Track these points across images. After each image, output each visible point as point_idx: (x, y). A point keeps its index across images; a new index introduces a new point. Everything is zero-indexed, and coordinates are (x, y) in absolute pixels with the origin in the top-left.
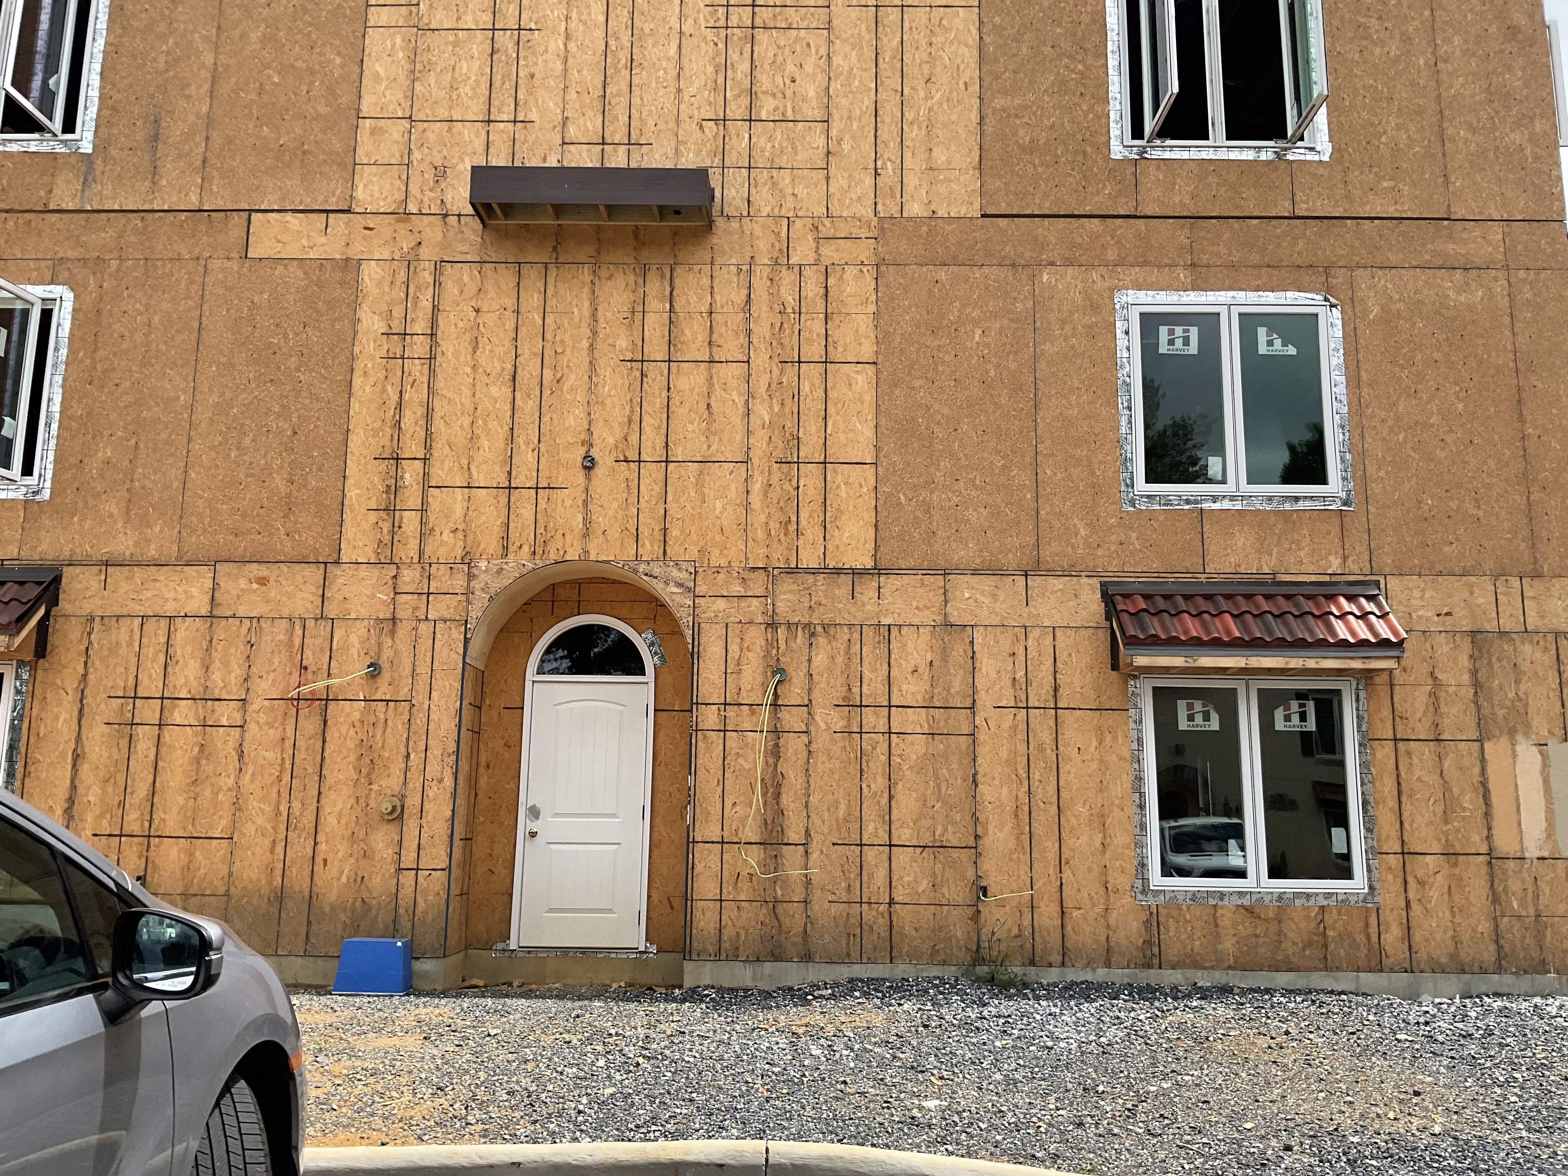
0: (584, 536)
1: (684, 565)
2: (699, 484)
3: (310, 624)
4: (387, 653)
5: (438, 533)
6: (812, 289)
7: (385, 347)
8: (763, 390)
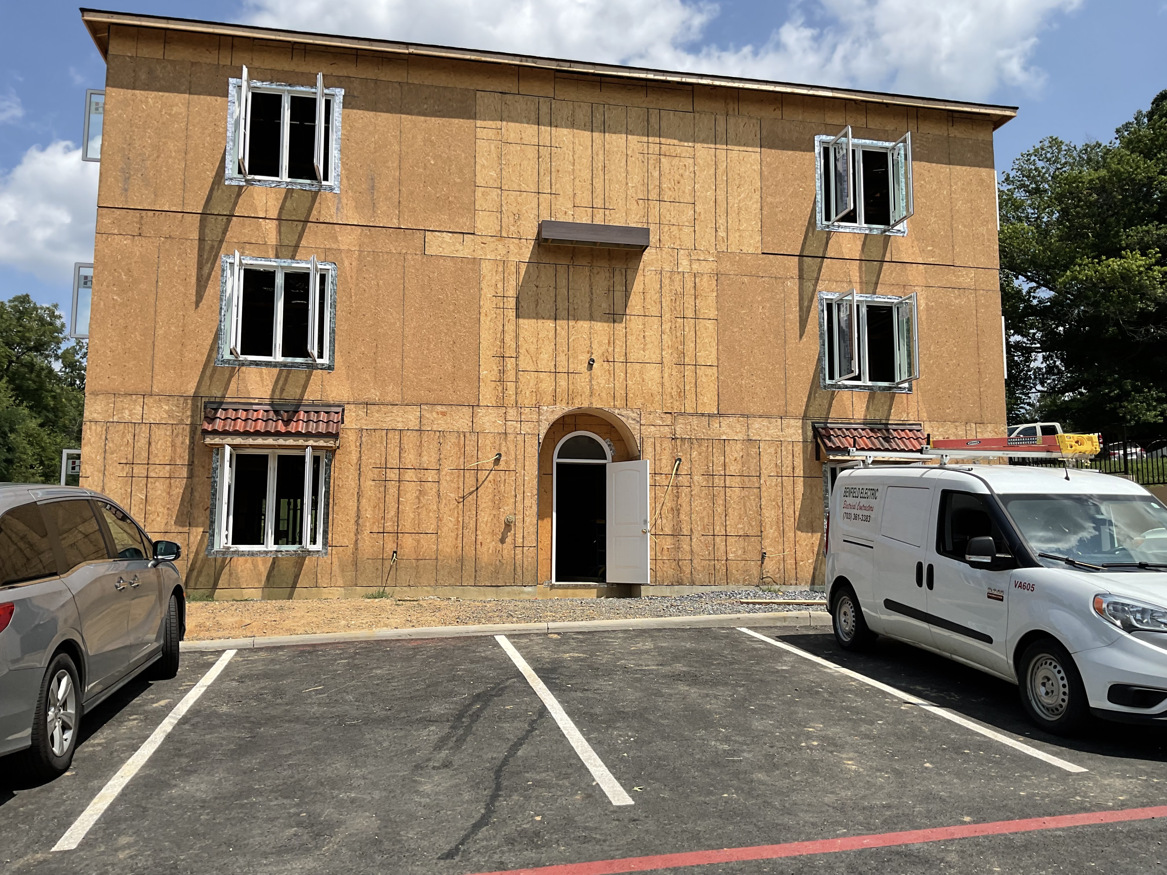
0: (591, 396)
1: (635, 410)
2: (641, 373)
3: (468, 435)
4: (504, 449)
5: (523, 392)
6: (689, 283)
7: (495, 303)
8: (668, 330)
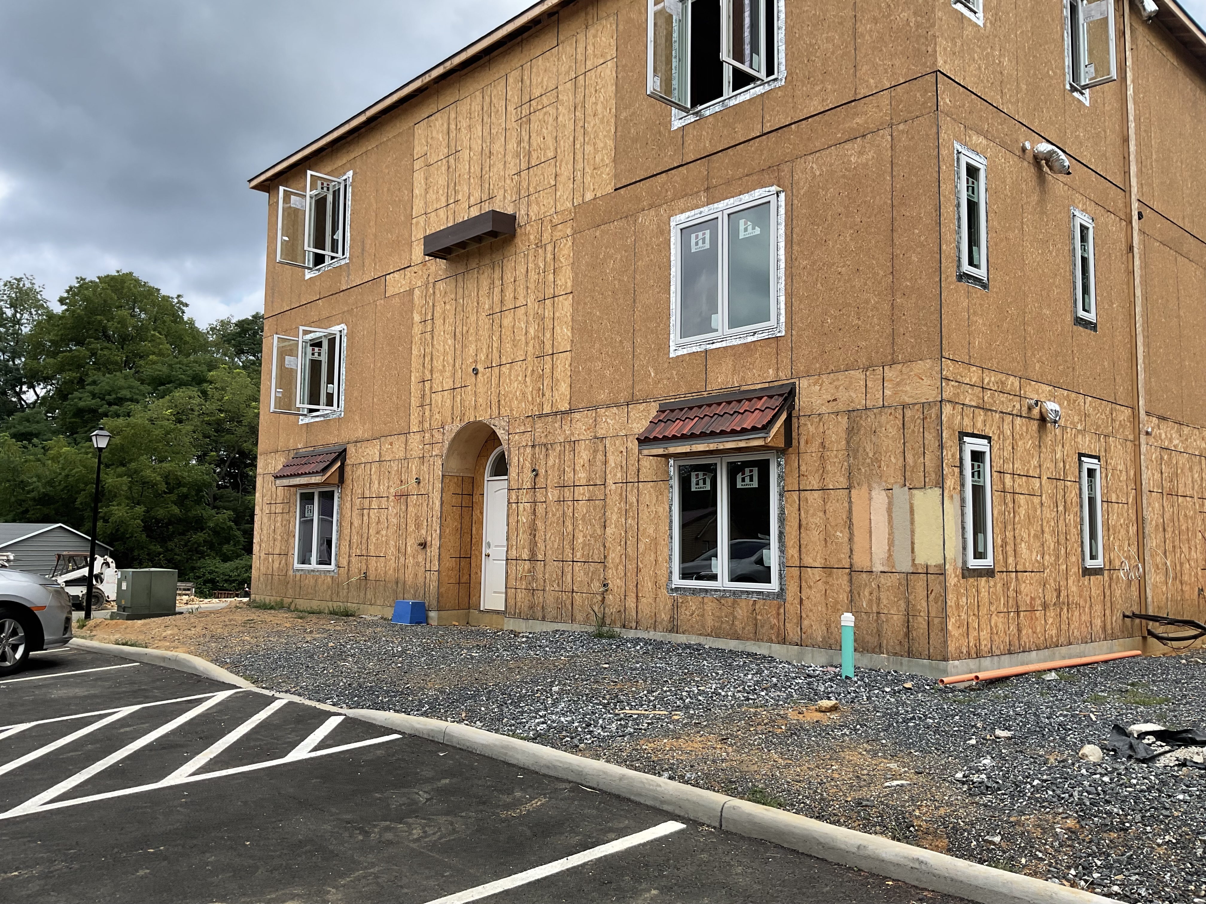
0: (475, 409)
1: (505, 418)
3: (403, 461)
4: (422, 473)
5: (435, 414)
6: (549, 256)
7: (420, 329)
8: (531, 319)
